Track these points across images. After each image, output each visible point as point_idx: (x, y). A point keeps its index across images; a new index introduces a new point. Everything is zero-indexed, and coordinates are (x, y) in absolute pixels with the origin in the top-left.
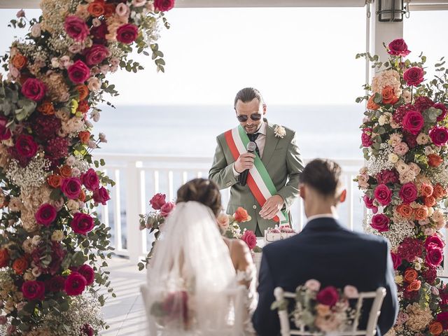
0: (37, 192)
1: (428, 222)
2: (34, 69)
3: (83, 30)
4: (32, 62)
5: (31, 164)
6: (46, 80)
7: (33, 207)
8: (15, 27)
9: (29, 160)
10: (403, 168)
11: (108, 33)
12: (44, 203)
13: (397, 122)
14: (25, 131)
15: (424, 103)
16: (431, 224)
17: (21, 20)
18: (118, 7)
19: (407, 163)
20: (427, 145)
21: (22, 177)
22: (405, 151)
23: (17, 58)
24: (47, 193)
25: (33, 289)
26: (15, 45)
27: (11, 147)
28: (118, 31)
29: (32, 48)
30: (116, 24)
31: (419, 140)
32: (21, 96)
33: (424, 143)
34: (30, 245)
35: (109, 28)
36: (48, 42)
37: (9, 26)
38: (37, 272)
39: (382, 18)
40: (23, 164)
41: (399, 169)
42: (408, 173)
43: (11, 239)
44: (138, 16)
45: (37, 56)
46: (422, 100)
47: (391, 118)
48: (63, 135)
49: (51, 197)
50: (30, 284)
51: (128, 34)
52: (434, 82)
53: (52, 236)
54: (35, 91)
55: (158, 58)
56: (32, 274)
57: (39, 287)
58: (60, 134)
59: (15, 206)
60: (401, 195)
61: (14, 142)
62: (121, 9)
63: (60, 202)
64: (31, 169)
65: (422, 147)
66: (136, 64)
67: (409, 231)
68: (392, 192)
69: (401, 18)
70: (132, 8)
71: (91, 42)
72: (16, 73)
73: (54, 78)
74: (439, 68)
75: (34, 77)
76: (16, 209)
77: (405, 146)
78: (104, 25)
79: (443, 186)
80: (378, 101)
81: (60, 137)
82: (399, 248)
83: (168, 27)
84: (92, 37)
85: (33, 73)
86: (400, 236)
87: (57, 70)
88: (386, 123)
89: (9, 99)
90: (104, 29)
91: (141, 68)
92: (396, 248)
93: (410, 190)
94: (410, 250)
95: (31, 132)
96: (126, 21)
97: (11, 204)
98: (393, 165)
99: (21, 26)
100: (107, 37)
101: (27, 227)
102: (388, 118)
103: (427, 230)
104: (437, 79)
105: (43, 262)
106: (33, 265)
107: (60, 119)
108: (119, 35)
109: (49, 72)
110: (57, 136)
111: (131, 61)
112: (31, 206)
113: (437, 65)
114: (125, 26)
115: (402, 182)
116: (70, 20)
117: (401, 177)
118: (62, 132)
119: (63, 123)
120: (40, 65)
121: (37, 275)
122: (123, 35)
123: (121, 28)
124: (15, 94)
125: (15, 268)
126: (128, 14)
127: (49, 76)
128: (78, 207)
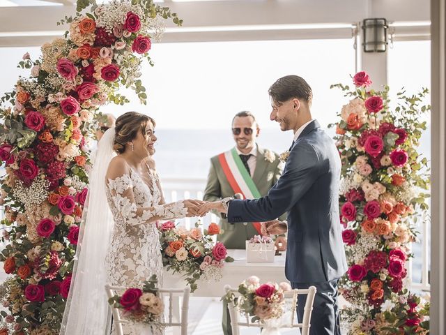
0: (39, 209)
1: (391, 236)
2: (35, 103)
3: (72, 71)
4: (34, 97)
5: (33, 184)
6: (46, 113)
7: (36, 221)
8: (23, 68)
9: (32, 181)
10: (368, 187)
11: (95, 72)
12: (45, 217)
13: (362, 146)
14: (28, 156)
15: (387, 128)
16: (395, 238)
17: (28, 61)
18: (101, 51)
19: (372, 182)
20: (390, 166)
21: (25, 195)
22: (369, 172)
23: (21, 94)
24: (47, 209)
25: (34, 292)
26: (20, 84)
27: (17, 170)
28: (102, 70)
29: (33, 86)
30: (102, 65)
31: (383, 162)
32: (25, 126)
33: (387, 165)
34: (33, 254)
35: (95, 68)
36: (46, 80)
37: (19, 67)
38: (38, 278)
39: (367, 49)
40: (27, 185)
41: (364, 189)
42: (373, 192)
43: (18, 250)
44: (121, 57)
45: (37, 92)
46: (385, 125)
47: (357, 142)
48: (61, 160)
49: (50, 213)
50: (32, 288)
51: (111, 74)
52: (398, 109)
53: (52, 247)
54: (36, 122)
55: (141, 92)
56: (34, 280)
57: (39, 290)
58: (58, 158)
59: (21, 220)
60: (366, 211)
61: (19, 166)
62: (104, 52)
63: (58, 217)
64: (33, 189)
65: (386, 168)
66: (123, 98)
67: (374, 245)
68: (357, 208)
69: (384, 49)
70: (115, 51)
71: (82, 80)
72: (20, 107)
73: (52, 110)
74: (401, 96)
75: (35, 110)
76: (22, 223)
77: (369, 167)
78: (92, 65)
79: (405, 204)
80: (344, 126)
81: (58, 161)
82: (365, 260)
83: (152, 65)
84: (82, 76)
85: (34, 107)
86: (366, 249)
87: (55, 104)
88: (352, 146)
89: (15, 130)
90: (91, 69)
91: (127, 101)
92: (362, 260)
93: (374, 207)
94: (374, 262)
95: (32, 157)
96: (110, 62)
97: (17, 219)
98: (359, 185)
99: (28, 66)
100: (94, 75)
101: (31, 239)
102: (354, 141)
103: (390, 243)
104: (400, 106)
105: (42, 268)
106: (35, 271)
107: (58, 146)
108: (103, 74)
109: (48, 106)
110: (55, 160)
111: (118, 95)
112: (34, 220)
113: (399, 94)
114: (109, 67)
115: (367, 200)
116: (60, 63)
117: (366, 195)
118: (60, 156)
119: (60, 149)
120: (40, 100)
121: (38, 280)
122: (107, 74)
123: (104, 68)
124: (20, 125)
125: (20, 274)
126: (111, 56)
127: (48, 109)
128: (73, 221)
